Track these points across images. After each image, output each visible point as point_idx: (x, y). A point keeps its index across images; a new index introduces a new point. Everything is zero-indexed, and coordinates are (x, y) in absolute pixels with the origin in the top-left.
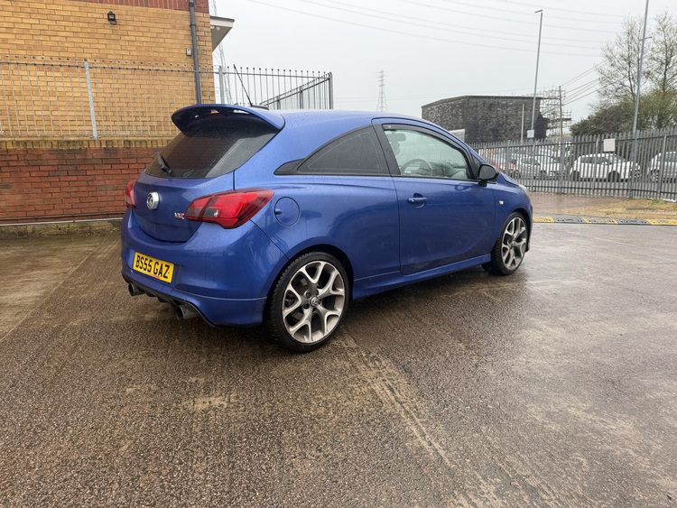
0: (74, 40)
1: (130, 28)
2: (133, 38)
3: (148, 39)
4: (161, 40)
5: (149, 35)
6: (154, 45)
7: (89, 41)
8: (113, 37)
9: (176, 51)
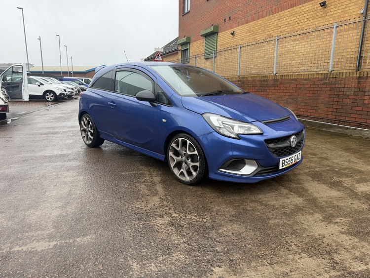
0: (307, 23)
1: (333, 7)
2: (332, 13)
3: (340, 11)
4: (348, 9)
5: (341, 7)
6: (343, 13)
7: (313, 21)
8: (323, 15)
9: (355, 13)
